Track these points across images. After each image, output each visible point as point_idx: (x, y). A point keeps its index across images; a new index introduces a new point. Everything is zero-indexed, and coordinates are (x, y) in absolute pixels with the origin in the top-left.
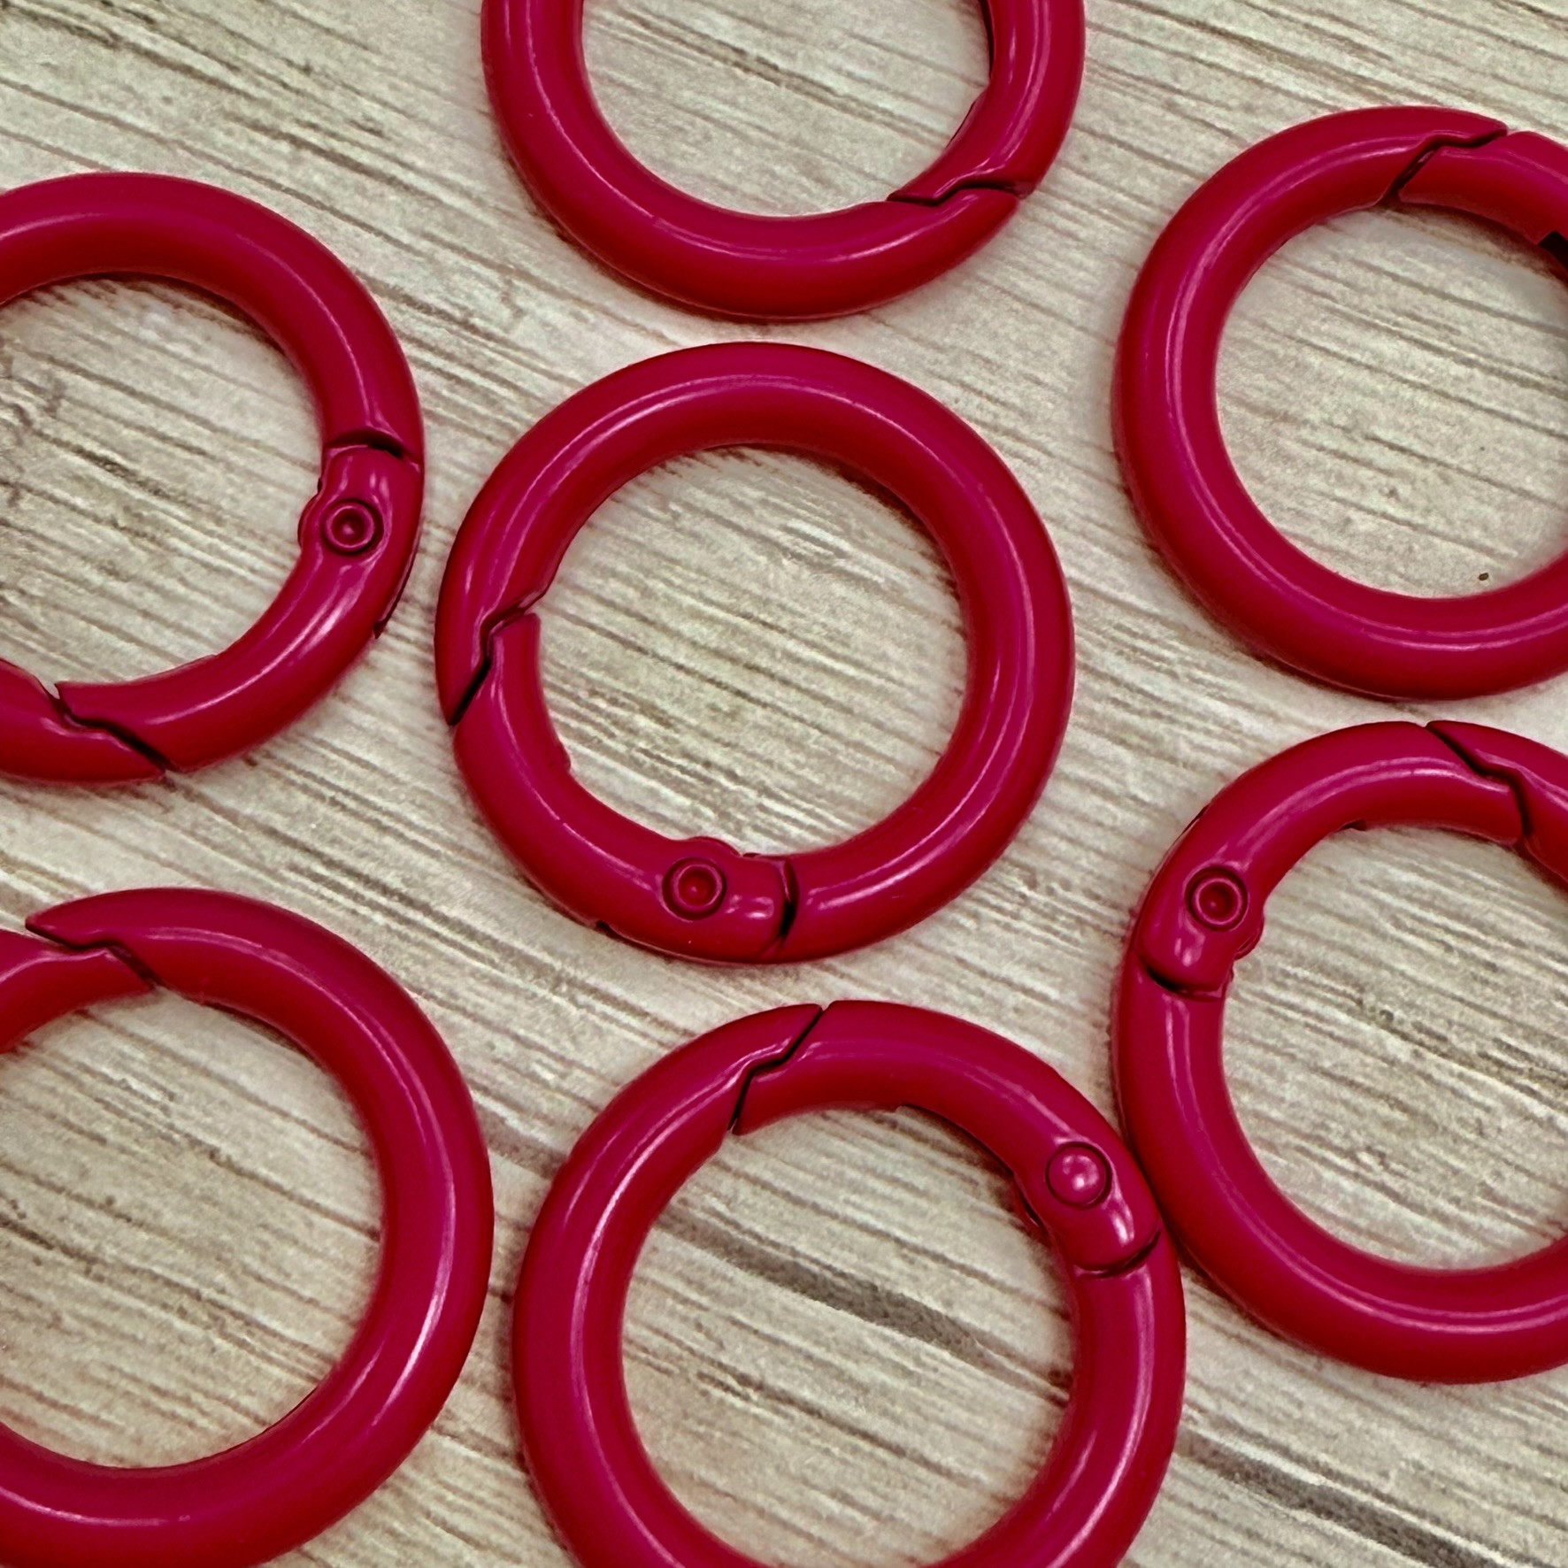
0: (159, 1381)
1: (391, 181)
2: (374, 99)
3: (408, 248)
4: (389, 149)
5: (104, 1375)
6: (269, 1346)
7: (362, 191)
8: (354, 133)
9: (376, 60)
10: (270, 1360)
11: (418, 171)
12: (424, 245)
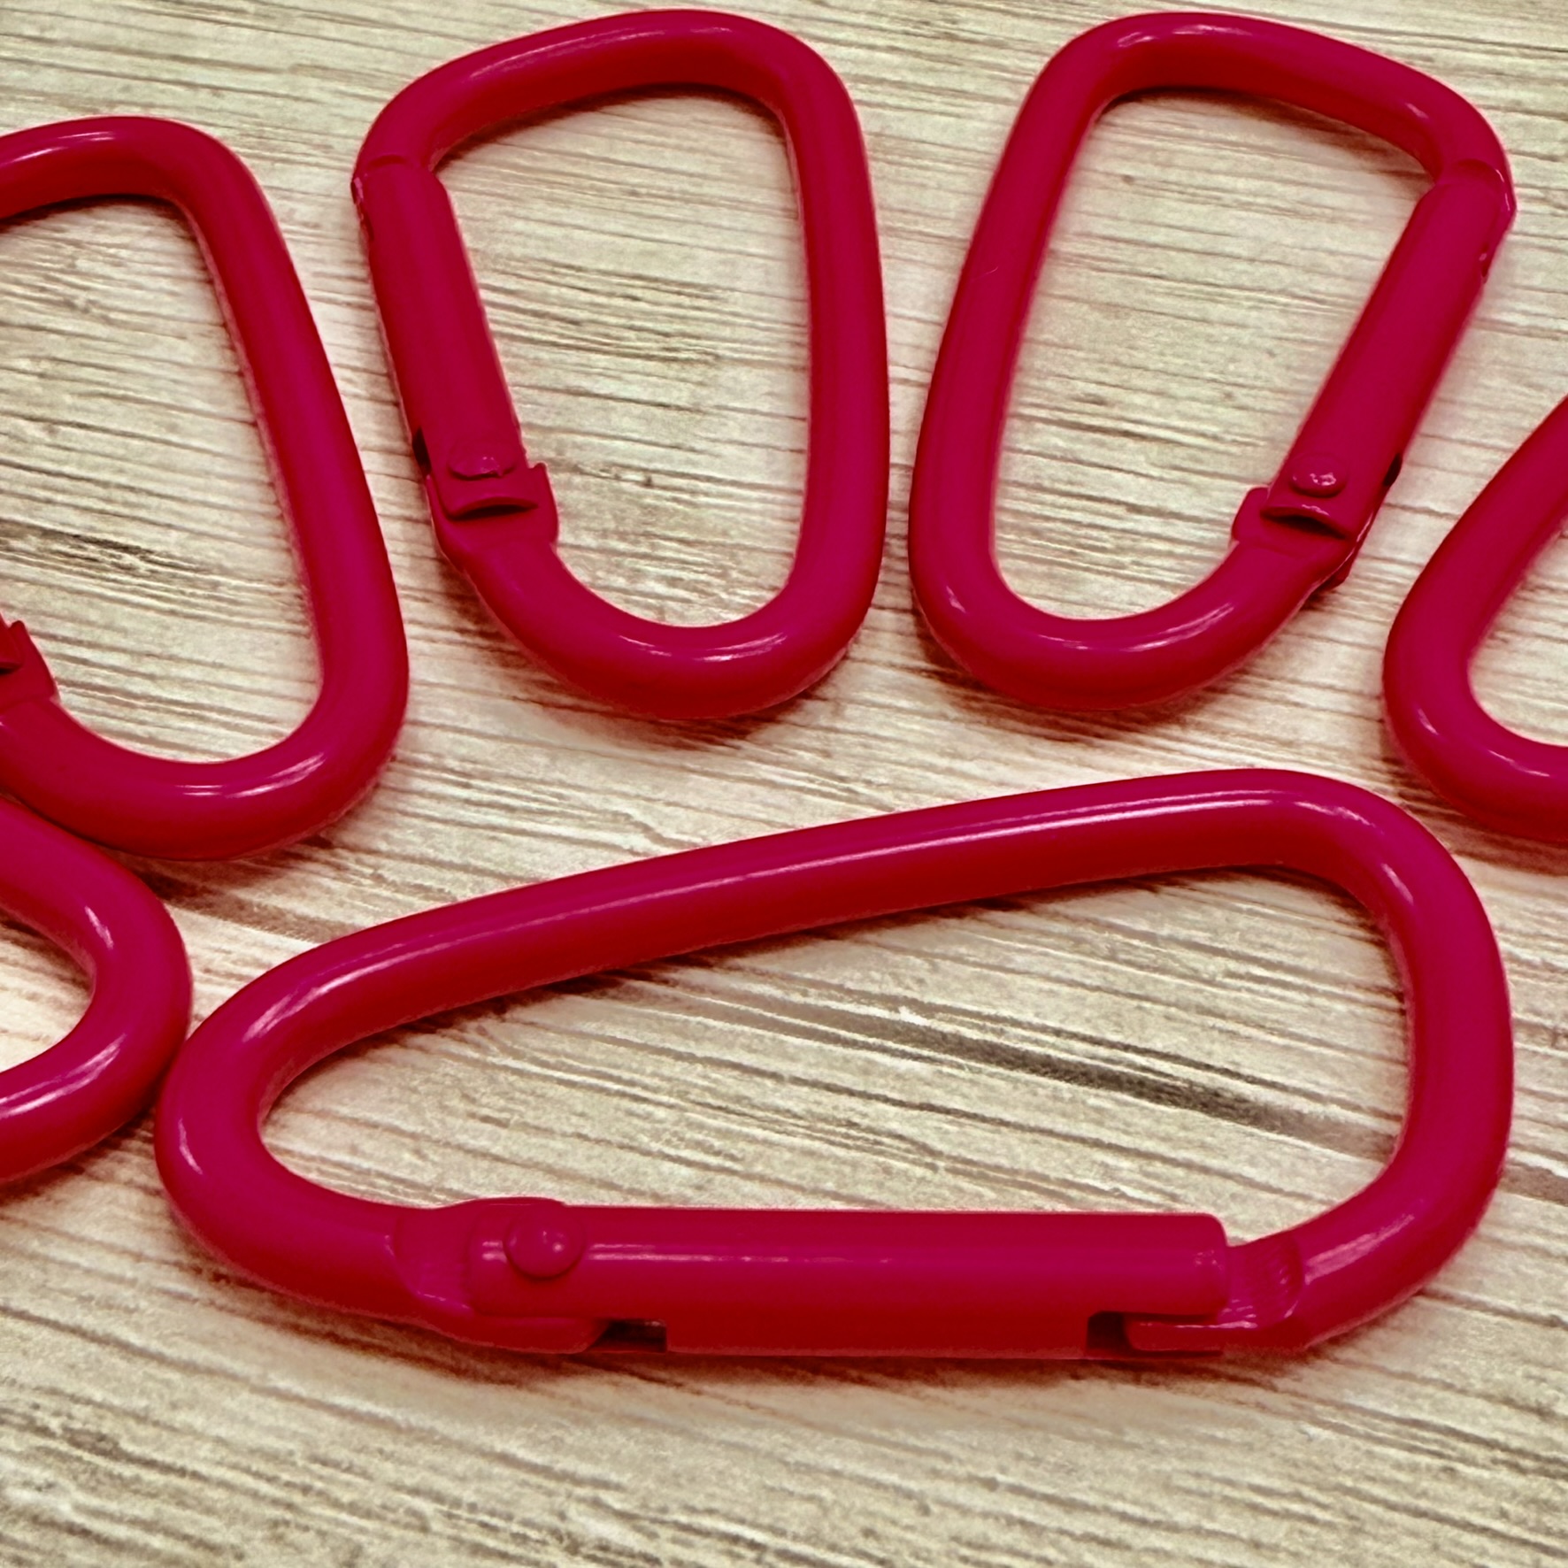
0: (1259, 1480)
1: (1127, 434)
2: (1087, 380)
3: (1161, 479)
4: (1116, 411)
5: (1192, 1483)
6: (1374, 1428)
7: (1102, 444)
8: (1078, 406)
9: (1081, 354)
10: (1380, 1441)
11: (1148, 424)
12: (1176, 474)
